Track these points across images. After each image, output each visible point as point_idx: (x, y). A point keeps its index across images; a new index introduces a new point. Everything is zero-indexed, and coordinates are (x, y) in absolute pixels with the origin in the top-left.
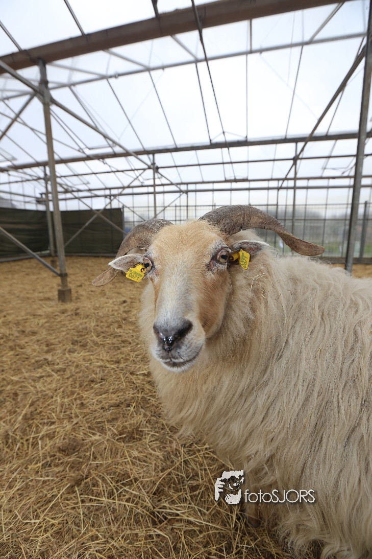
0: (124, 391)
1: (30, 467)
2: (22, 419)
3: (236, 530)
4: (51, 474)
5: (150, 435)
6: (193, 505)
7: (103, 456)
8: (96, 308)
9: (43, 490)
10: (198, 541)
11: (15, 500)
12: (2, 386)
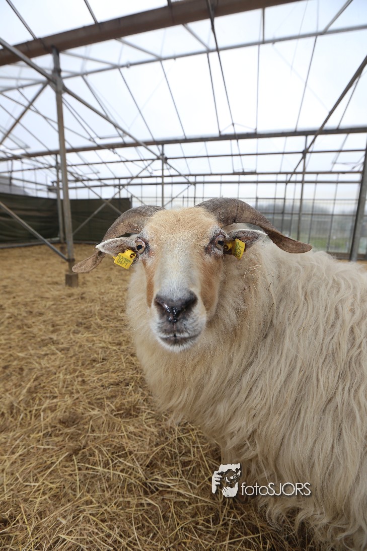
0: (124, 371)
1: (32, 436)
2: (27, 392)
3: (224, 504)
4: (51, 443)
5: (146, 413)
6: (184, 479)
7: (101, 429)
8: (102, 294)
9: (42, 457)
10: (187, 512)
11: (17, 465)
12: (9, 361)
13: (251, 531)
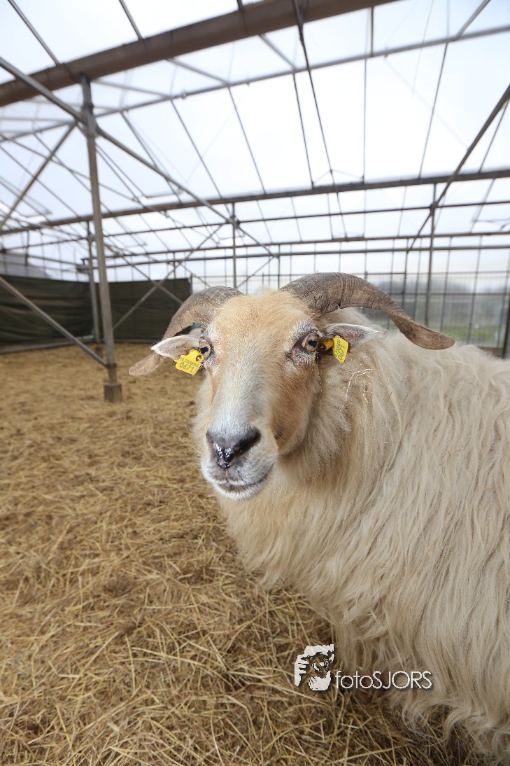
0: (190, 518)
1: (67, 609)
2: (58, 548)
3: (339, 704)
4: (93, 619)
5: (224, 577)
6: (280, 669)
7: (161, 599)
8: (154, 411)
9: (83, 638)
10: (286, 715)
11: (48, 649)
12: (33, 507)
13: (378, 744)
